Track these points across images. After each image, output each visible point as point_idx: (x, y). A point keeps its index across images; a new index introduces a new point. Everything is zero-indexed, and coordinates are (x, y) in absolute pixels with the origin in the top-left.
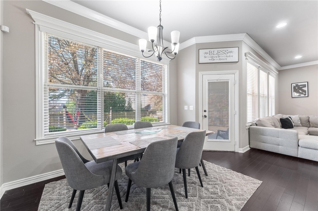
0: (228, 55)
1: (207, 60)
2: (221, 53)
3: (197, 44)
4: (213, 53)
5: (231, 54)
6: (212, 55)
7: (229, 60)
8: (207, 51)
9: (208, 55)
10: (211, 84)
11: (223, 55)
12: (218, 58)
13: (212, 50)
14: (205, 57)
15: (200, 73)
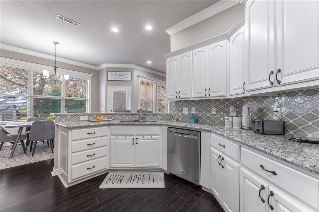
0: (125, 76)
1: (112, 79)
2: (121, 75)
3: (107, 68)
4: (116, 74)
5: (127, 76)
6: (116, 76)
7: (126, 79)
8: (113, 73)
9: (113, 76)
10: (115, 94)
11: (122, 76)
12: (119, 78)
13: (116, 72)
14: (112, 77)
15: (109, 87)
